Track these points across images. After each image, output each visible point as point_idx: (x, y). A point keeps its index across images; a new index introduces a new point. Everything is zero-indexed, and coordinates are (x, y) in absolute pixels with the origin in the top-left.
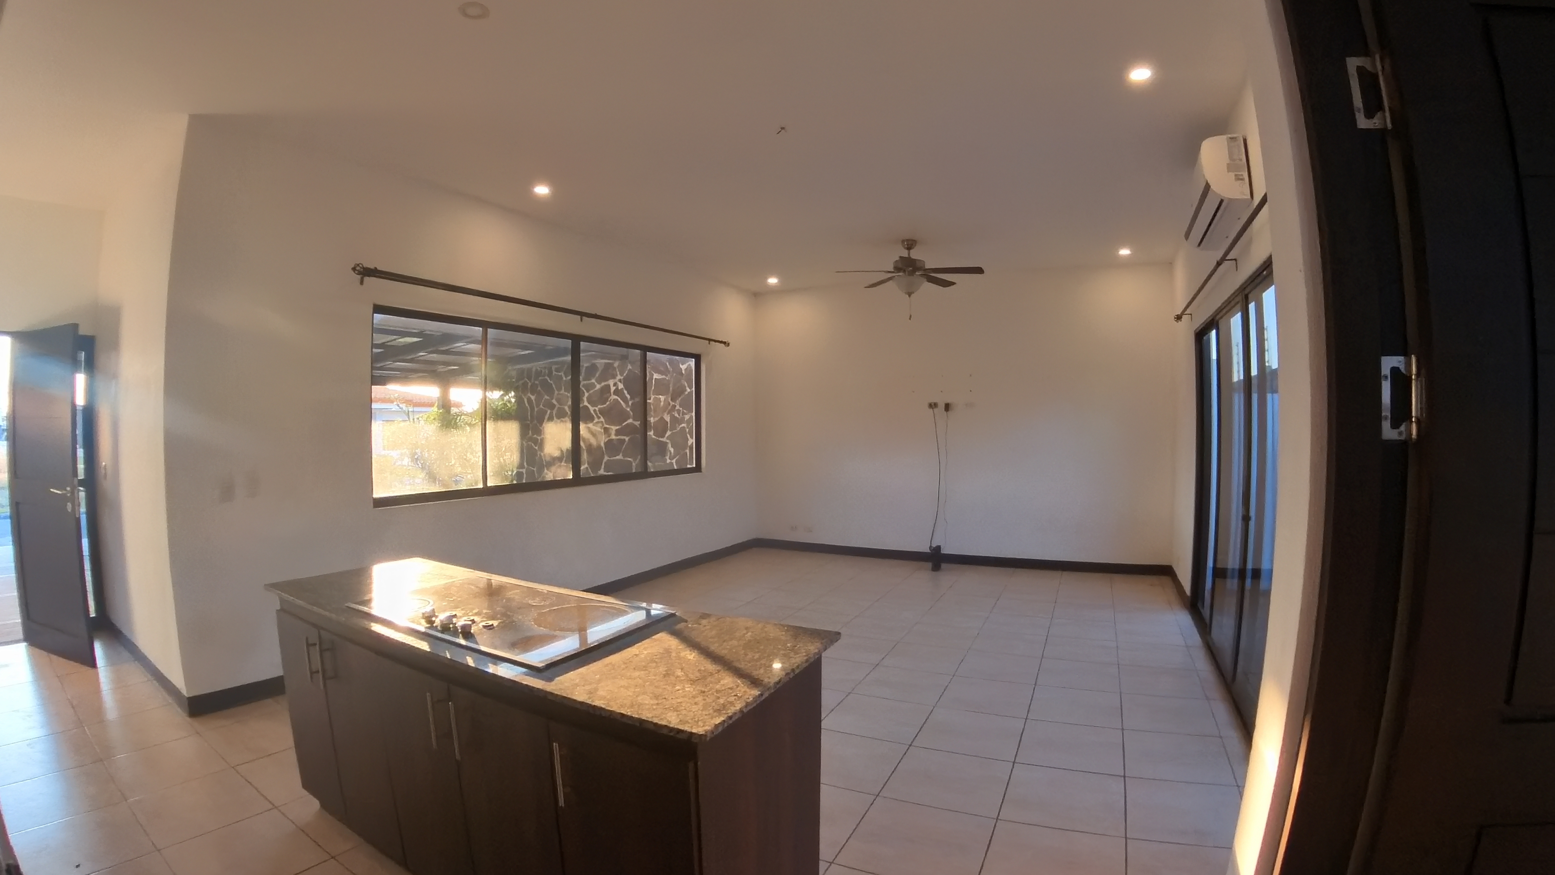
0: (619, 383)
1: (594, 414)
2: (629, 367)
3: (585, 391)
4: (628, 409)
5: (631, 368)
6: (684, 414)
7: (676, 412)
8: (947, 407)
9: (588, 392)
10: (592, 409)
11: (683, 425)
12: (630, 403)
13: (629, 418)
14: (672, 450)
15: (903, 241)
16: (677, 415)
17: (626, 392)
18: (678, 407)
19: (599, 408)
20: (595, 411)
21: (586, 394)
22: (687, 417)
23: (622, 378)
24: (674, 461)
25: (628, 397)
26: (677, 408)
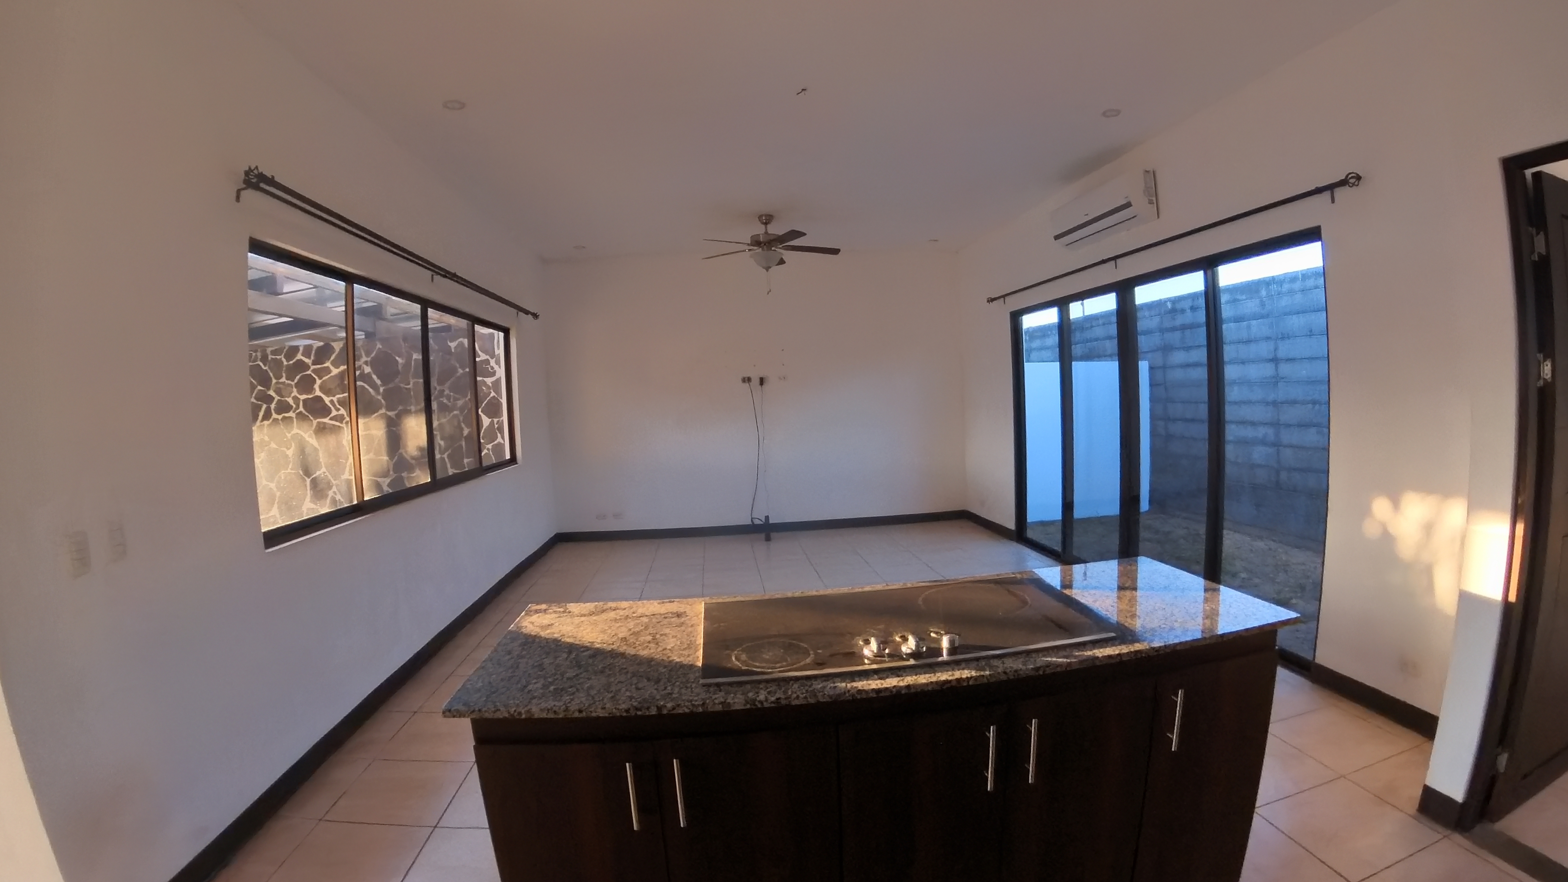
0: (365, 366)
1: (331, 406)
2: (379, 346)
3: (316, 377)
4: (380, 397)
5: (381, 347)
6: (456, 399)
7: (445, 398)
8: (762, 381)
9: (320, 378)
10: (327, 400)
11: (455, 412)
12: (381, 389)
13: (381, 408)
14: (442, 443)
15: (760, 217)
16: (445, 401)
17: (374, 377)
18: (447, 392)
19: (338, 399)
20: (332, 402)
21: (318, 382)
22: (460, 403)
23: (369, 359)
24: (445, 456)
25: (379, 382)
26: (445, 393)
